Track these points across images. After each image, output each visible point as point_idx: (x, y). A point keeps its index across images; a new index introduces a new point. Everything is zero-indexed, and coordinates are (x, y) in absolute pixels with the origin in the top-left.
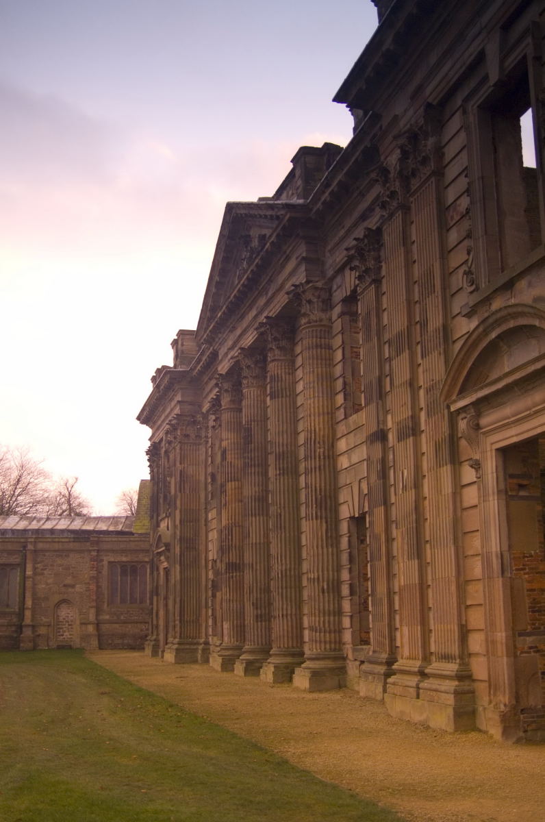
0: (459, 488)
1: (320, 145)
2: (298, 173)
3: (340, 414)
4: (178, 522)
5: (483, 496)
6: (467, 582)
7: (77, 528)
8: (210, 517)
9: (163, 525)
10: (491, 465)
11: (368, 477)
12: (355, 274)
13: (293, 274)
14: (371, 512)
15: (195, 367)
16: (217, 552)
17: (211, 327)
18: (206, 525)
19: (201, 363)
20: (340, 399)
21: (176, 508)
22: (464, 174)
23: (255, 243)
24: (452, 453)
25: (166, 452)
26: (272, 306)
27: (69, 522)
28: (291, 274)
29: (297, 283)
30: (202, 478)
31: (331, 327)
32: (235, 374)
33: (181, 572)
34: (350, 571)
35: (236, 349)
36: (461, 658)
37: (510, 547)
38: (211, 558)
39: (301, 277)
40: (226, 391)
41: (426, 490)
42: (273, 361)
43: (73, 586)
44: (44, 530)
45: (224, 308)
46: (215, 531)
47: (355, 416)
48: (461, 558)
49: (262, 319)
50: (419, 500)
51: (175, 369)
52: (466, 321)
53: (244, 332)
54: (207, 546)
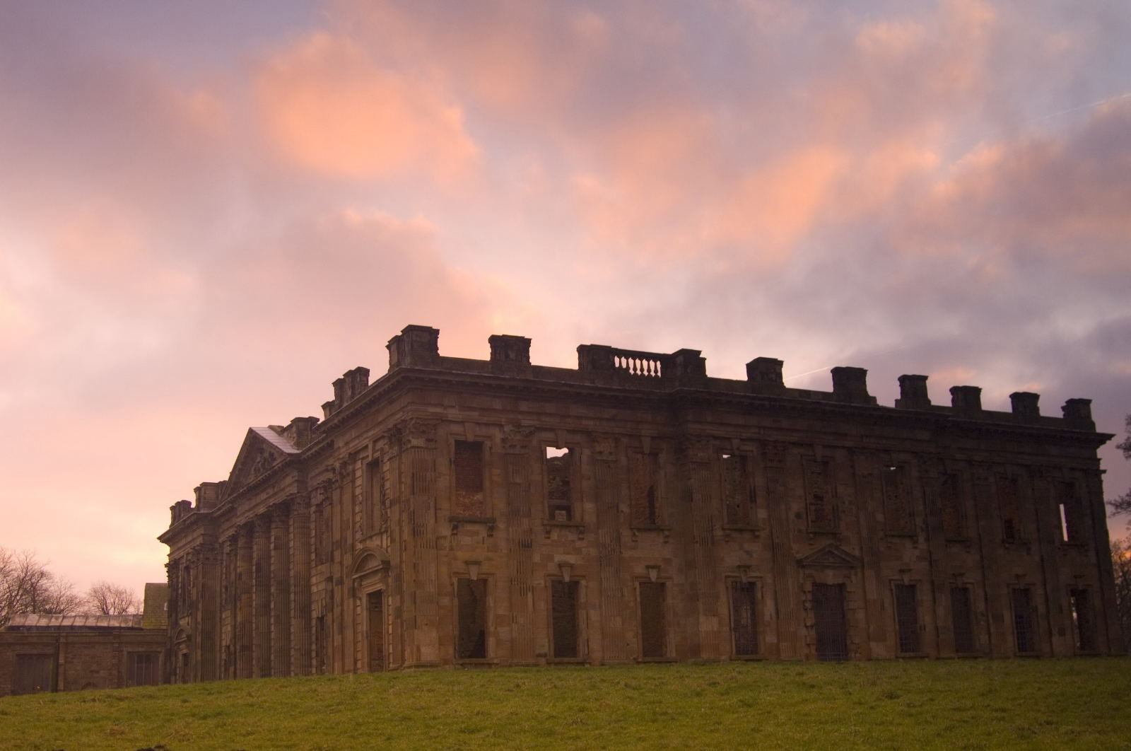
0: (355, 609)
1: (307, 417)
2: (294, 429)
3: (313, 564)
4: (199, 619)
5: (362, 611)
6: (357, 642)
7: (94, 624)
8: (224, 616)
9: (183, 622)
10: (364, 600)
11: (325, 598)
12: (322, 497)
13: (289, 486)
14: (326, 615)
15: (216, 512)
16: (231, 641)
17: (235, 495)
18: (220, 622)
19: (222, 511)
20: (313, 556)
21: (197, 609)
22: (360, 487)
23: (266, 455)
24: (354, 593)
25: (187, 568)
26: (277, 497)
27: (84, 620)
28: (290, 485)
29: (291, 492)
30: (218, 589)
31: (310, 517)
32: (249, 529)
33: (202, 655)
34: (316, 644)
35: (251, 512)
36: (354, 670)
37: (370, 629)
38: (224, 643)
39: (294, 490)
40: (243, 536)
41: (345, 608)
42: (276, 528)
43: (98, 672)
44: (64, 626)
45: (245, 488)
46: (229, 626)
47: (319, 567)
48: (355, 633)
49: (271, 502)
50: (342, 610)
51: (199, 510)
52: (359, 544)
53: (258, 505)
54: (221, 636)
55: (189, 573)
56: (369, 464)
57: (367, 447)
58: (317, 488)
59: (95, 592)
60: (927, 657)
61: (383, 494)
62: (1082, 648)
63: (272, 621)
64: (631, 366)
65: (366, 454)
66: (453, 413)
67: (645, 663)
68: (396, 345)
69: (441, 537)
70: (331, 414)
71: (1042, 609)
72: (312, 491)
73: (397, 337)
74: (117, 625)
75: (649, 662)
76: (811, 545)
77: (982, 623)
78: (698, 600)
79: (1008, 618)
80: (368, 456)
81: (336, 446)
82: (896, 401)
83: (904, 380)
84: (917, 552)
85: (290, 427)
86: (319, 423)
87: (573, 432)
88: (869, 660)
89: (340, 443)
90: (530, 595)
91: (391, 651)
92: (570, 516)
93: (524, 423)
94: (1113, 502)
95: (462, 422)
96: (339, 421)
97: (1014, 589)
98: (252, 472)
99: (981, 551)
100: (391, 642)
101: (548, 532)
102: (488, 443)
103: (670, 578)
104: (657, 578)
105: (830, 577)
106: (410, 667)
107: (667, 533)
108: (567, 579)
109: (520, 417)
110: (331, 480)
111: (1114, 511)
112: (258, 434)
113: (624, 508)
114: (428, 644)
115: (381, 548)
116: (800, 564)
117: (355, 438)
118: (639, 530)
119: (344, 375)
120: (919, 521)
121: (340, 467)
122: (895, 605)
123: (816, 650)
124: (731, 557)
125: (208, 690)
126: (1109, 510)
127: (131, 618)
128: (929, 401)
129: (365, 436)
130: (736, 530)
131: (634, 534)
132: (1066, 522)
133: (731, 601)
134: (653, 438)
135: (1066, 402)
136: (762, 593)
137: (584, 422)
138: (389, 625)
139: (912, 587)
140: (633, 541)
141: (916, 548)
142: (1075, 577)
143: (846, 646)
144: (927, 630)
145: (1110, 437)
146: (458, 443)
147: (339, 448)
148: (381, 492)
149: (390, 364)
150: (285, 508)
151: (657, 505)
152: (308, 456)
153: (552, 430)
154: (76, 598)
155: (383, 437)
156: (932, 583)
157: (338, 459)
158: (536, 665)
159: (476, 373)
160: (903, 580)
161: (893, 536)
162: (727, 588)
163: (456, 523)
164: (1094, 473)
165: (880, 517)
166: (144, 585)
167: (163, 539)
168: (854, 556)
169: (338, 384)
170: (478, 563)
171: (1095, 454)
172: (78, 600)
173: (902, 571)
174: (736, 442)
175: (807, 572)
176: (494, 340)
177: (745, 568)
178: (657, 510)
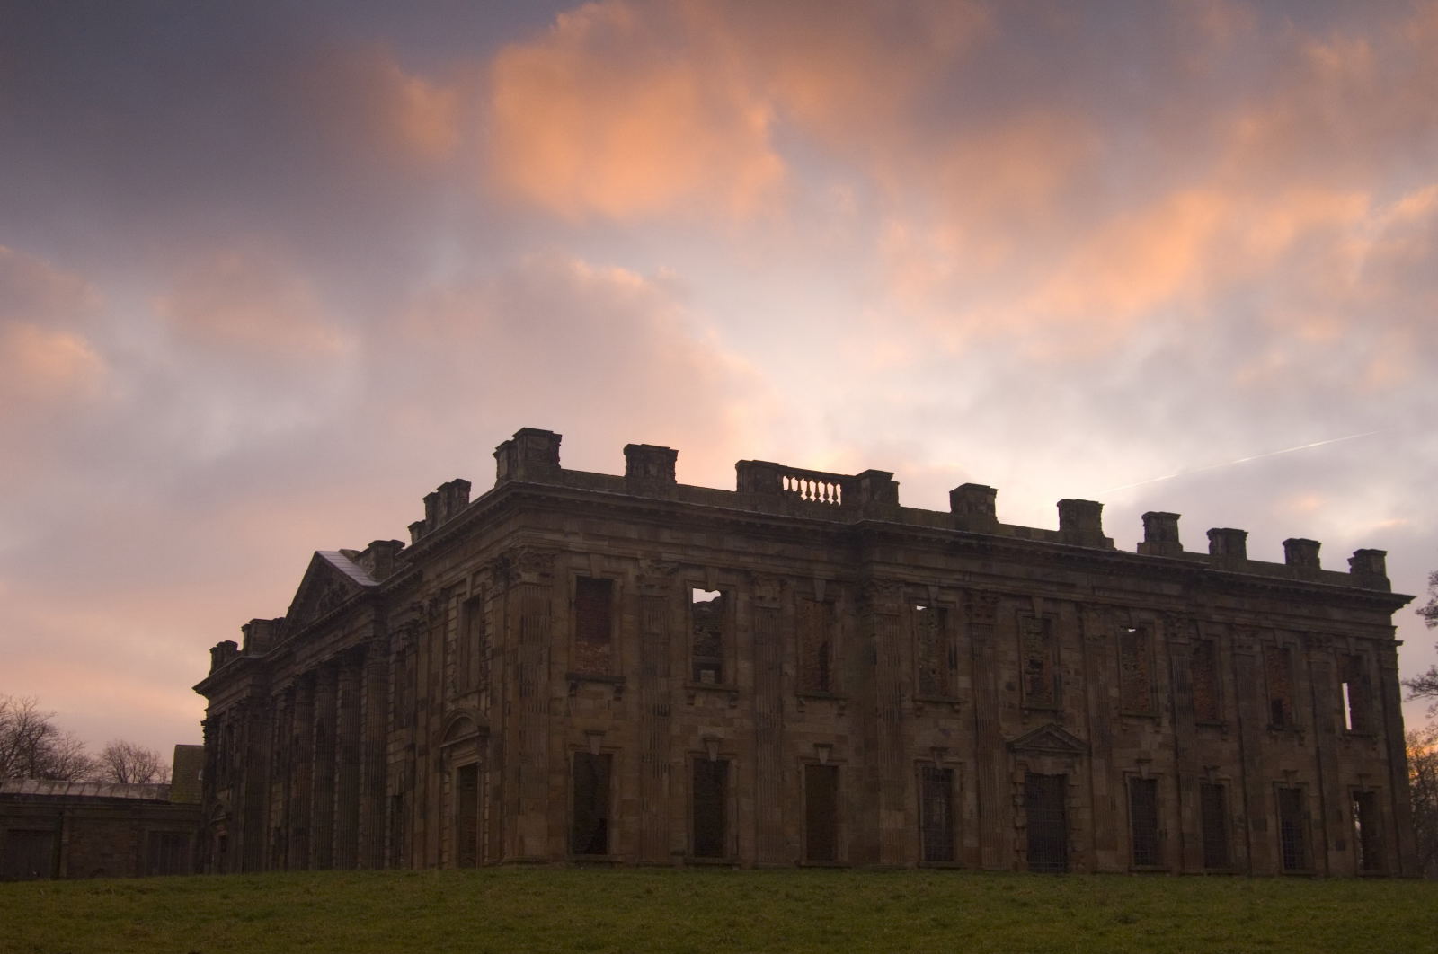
0: (442, 784)
1: (389, 540)
2: (372, 555)
4: (243, 793)
5: (451, 790)
6: (444, 829)
7: (108, 795)
8: (274, 790)
9: (221, 796)
10: (455, 775)
11: (405, 772)
12: (405, 643)
13: (364, 626)
14: (405, 793)
15: (269, 657)
16: (282, 822)
17: (292, 637)
18: (270, 798)
19: (276, 656)
20: (391, 717)
21: (241, 779)
22: (454, 632)
23: (336, 587)
24: (441, 766)
25: (230, 727)
26: (347, 640)
27: (96, 789)
29: (366, 635)
30: (268, 755)
31: (388, 668)
32: (310, 679)
33: (244, 838)
34: (391, 830)
35: (314, 659)
36: (439, 864)
37: (461, 814)
38: (273, 825)
39: (369, 632)
40: (302, 688)
41: (430, 785)
42: (345, 680)
43: (111, 856)
44: (70, 796)
45: (307, 628)
46: (281, 806)
47: (399, 732)
48: (441, 818)
49: (341, 646)
50: (426, 788)
51: (247, 654)
52: (450, 704)
53: (323, 650)
54: (270, 816)
55: (231, 733)
56: (464, 603)
57: (465, 580)
58: (398, 632)
59: (111, 753)
60: (1169, 872)
61: (483, 643)
62: (1366, 865)
63: (336, 798)
64: (804, 489)
65: (463, 591)
66: (576, 542)
67: (810, 867)
68: (505, 452)
69: (556, 699)
70: (419, 537)
71: (1315, 815)
72: (391, 636)
73: (507, 442)
74: (138, 797)
75: (815, 867)
76: (1024, 724)
77: (1240, 830)
78: (879, 790)
79: (1273, 824)
80: (465, 593)
81: (425, 579)
82: (1139, 544)
83: (1150, 519)
84: (1160, 738)
85: (367, 552)
86: (404, 548)
87: (727, 570)
88: (1095, 873)
89: (430, 575)
90: (665, 775)
91: (487, 842)
92: (719, 677)
93: (665, 556)
94: (1410, 682)
95: (587, 554)
96: (430, 547)
97: (1282, 789)
98: (317, 607)
99: (1241, 738)
100: (487, 830)
101: (692, 697)
102: (619, 582)
103: (845, 761)
104: (828, 760)
105: (1048, 766)
106: (511, 863)
107: (842, 703)
108: (713, 757)
109: (660, 549)
110: (417, 621)
111: (1412, 694)
112: (326, 560)
113: (789, 669)
114: (534, 834)
115: (479, 709)
116: (1010, 748)
117: (449, 570)
118: (807, 697)
119: (438, 489)
120: (1163, 699)
121: (430, 605)
122: (1130, 803)
123: (1028, 859)
124: (923, 736)
125: (253, 884)
126: (1405, 691)
127: (156, 788)
128: (1181, 547)
129: (463, 567)
130: (930, 702)
131: (801, 702)
132: (1351, 706)
133: (921, 793)
134: (828, 582)
135: (1355, 553)
136: (961, 784)
137: (742, 559)
138: (485, 808)
139: (1152, 783)
140: (799, 712)
141: (1157, 732)
142: (1360, 776)
143: (1065, 854)
144: (1169, 837)
145: (1408, 599)
146: (579, 578)
147: (428, 582)
148: (480, 638)
149: (498, 476)
150: (358, 655)
151: (832, 666)
152: (389, 590)
153: (700, 567)
154: (87, 761)
155: (485, 569)
156: (1178, 777)
157: (427, 595)
158: (672, 866)
159: (606, 492)
160: (1140, 772)
161: (1130, 716)
162: (916, 775)
163: (575, 682)
164: (1387, 644)
165: (1114, 692)
166: (175, 746)
167: (200, 689)
168: (1079, 741)
169: (431, 500)
170: (601, 733)
171: (1390, 621)
172: (89, 763)
173: (1139, 761)
174: (934, 590)
175: (1020, 758)
176: (632, 452)
177: (940, 751)
178: (830, 673)
